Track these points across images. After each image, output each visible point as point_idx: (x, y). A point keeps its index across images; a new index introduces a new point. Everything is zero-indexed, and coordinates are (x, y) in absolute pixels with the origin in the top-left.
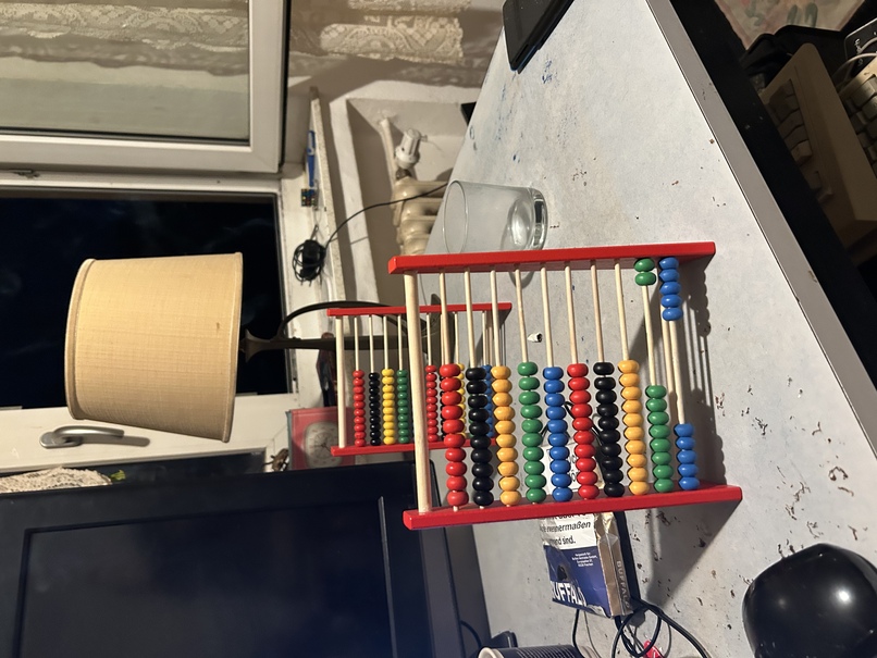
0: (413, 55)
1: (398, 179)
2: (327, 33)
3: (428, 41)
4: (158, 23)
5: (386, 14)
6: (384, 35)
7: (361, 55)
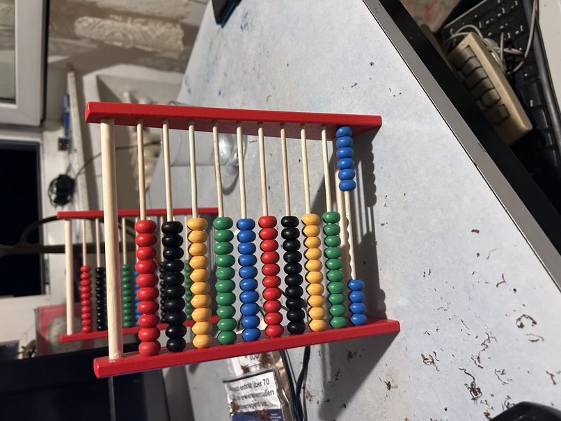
0: (147, 45)
2: (80, 22)
3: (158, 37)
5: (126, 15)
6: (125, 29)
7: (107, 42)
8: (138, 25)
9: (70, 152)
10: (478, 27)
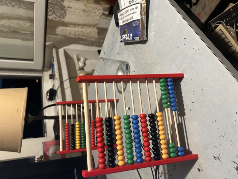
0: (83, 36)
1: (79, 71)
2: (58, 29)
4: (5, 24)
5: (75, 25)
6: (75, 30)
7: (68, 36)
9: (54, 80)
10: (224, 21)
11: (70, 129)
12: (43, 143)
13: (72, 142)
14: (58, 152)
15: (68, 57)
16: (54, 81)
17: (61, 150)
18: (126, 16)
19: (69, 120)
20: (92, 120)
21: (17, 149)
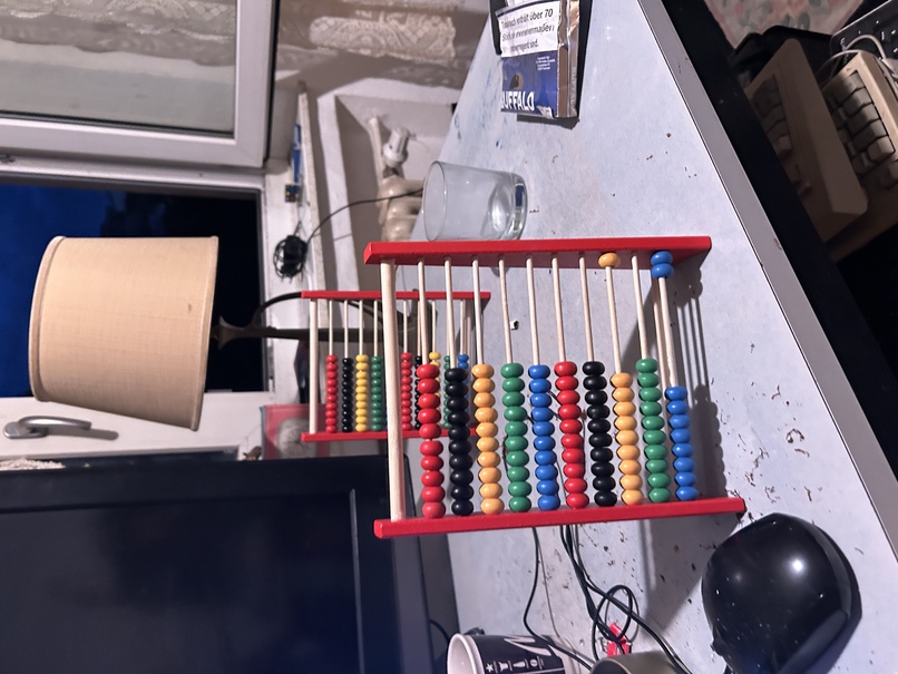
0: (404, 52)
1: (385, 177)
2: (317, 25)
3: (419, 39)
4: (143, 7)
5: (377, 9)
6: (375, 31)
7: (351, 51)
8: (394, 22)
9: (300, 205)
11: (340, 372)
12: (261, 409)
13: (345, 409)
14: (303, 435)
15: (348, 123)
16: (301, 209)
17: (312, 430)
18: (520, 34)
19: (338, 344)
20: (405, 350)
21: (188, 421)
